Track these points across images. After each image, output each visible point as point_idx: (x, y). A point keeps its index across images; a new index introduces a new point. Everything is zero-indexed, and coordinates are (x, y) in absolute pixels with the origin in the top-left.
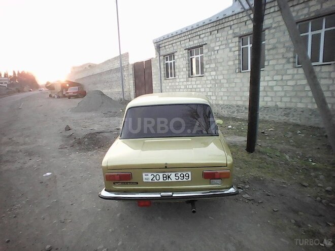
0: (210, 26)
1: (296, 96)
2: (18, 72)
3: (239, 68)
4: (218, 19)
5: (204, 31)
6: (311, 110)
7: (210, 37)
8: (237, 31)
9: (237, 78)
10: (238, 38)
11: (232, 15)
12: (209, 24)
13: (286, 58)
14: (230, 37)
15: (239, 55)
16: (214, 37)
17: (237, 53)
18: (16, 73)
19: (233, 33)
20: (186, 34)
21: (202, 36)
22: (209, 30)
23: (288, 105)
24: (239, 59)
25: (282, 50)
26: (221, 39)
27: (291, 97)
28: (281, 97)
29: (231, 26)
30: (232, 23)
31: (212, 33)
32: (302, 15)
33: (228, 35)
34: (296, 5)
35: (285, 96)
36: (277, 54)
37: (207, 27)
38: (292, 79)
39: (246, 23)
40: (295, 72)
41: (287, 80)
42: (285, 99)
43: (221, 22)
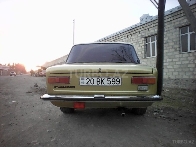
0: (127, 32)
1: (182, 71)
2: (16, 63)
3: (144, 56)
4: (132, 28)
5: (123, 36)
6: (193, 79)
7: (127, 39)
8: (143, 34)
9: (144, 62)
10: (144, 38)
11: (141, 26)
12: (126, 31)
13: (174, 48)
14: (139, 38)
15: (145, 48)
16: (130, 38)
17: (143, 47)
18: (15, 64)
19: (141, 35)
20: (113, 38)
21: (122, 39)
22: (126, 35)
23: (177, 77)
24: (145, 51)
25: (172, 44)
26: (134, 39)
27: (179, 72)
28: (172, 72)
29: (139, 32)
30: (140, 30)
31: (128, 36)
32: (183, 23)
33: (138, 37)
34: (179, 18)
35: (175, 71)
36: (168, 46)
37: (125, 33)
38: (179, 61)
39: (149, 30)
40: (181, 56)
41: (176, 62)
42: (175, 73)
43: (134, 30)
